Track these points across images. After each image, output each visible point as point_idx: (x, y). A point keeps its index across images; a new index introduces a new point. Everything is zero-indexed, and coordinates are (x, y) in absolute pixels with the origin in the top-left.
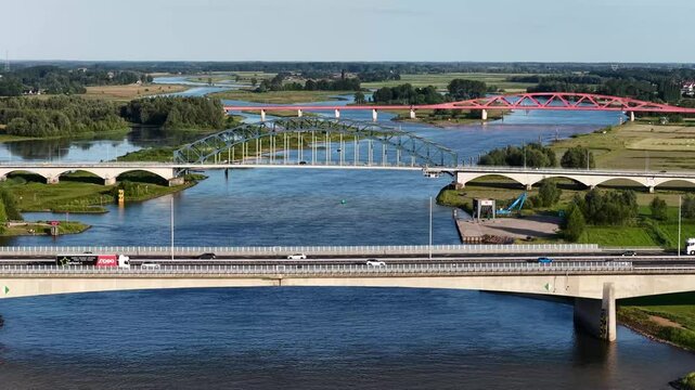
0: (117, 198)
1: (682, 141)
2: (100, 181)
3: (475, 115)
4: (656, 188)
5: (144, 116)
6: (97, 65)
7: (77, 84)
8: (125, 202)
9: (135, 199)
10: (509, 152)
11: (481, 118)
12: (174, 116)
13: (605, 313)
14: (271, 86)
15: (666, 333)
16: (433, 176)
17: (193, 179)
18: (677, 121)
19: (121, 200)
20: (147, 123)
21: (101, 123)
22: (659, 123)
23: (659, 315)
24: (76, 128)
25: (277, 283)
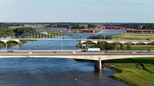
0: (6, 45)
1: (135, 36)
2: (3, 43)
3: (92, 32)
4: (124, 44)
5: (18, 31)
6: (13, 23)
7: (7, 26)
8: (7, 46)
9: (10, 46)
10: (94, 37)
11: (93, 32)
12: (25, 31)
13: (99, 63)
14: (49, 26)
15: (112, 68)
16: (75, 41)
17: (24, 42)
18: (136, 32)
19: (6, 46)
20: (19, 33)
21: (8, 33)
22: (132, 33)
23: (112, 65)
24: (3, 34)
25: (28, 57)
